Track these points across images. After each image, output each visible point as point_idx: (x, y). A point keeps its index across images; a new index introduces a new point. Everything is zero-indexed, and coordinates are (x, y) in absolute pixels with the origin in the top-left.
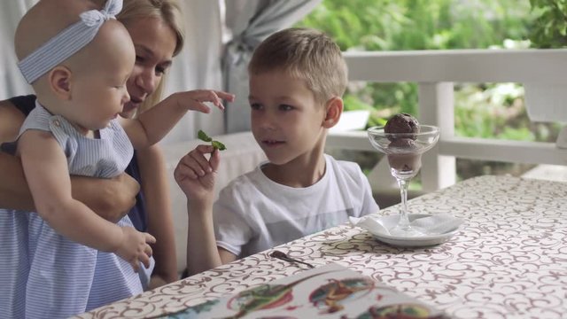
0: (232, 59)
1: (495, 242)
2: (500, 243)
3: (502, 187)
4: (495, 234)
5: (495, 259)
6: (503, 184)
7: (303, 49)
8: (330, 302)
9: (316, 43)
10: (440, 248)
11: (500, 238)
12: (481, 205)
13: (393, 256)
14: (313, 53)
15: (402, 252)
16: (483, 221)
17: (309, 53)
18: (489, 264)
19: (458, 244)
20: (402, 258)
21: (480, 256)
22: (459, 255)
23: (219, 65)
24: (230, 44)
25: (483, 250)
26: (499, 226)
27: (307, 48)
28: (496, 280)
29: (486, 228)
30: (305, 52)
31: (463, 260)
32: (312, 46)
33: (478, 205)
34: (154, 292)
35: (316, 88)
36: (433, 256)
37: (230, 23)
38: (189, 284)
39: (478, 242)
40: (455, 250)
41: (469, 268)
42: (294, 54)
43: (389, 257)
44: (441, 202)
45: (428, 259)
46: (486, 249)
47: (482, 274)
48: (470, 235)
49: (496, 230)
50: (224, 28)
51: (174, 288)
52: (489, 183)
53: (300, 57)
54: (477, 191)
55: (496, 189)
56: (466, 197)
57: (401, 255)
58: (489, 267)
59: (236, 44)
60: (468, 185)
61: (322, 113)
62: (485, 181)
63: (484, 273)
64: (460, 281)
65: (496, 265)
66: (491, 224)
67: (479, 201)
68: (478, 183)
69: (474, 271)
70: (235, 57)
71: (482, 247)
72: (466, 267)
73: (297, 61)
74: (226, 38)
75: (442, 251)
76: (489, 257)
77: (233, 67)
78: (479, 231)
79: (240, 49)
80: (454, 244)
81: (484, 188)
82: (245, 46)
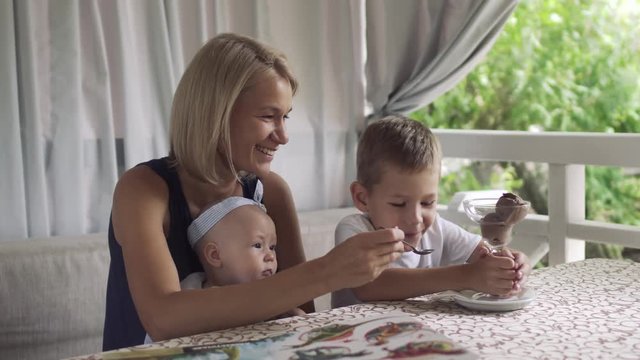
8: (380, 338)
24: (370, 117)
50: (365, 101)
74: (368, 111)
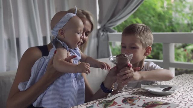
0: (100, 34)
1: (189, 95)
2: (191, 95)
3: (191, 78)
4: (189, 92)
5: (189, 100)
6: (191, 77)
7: (141, 29)
9: (145, 28)
10: (171, 96)
11: (191, 93)
12: (185, 83)
13: (155, 98)
14: (144, 31)
15: (158, 97)
16: (185, 88)
17: (142, 31)
18: (187, 101)
19: (177, 95)
20: (159, 98)
21: (184, 99)
22: (177, 98)
23: (96, 36)
24: (100, 29)
25: (185, 97)
26: (190, 90)
27: (142, 29)
28: (190, 106)
29: (186, 90)
30: (141, 30)
31: (179, 100)
32: (143, 29)
33: (183, 83)
34: (78, 106)
35: (144, 42)
36: (169, 98)
37: (100, 22)
38: (89, 104)
39: (184, 94)
40: (176, 97)
41: (181, 102)
42: (138, 31)
43: (154, 98)
44: (171, 82)
45: (167, 99)
46: (186, 96)
47: (185, 104)
48: (181, 92)
49: (189, 91)
50: (98, 24)
51: (84, 105)
52: (187, 76)
53: (139, 32)
54: (183, 79)
55: (189, 78)
56: (179, 80)
57: (158, 98)
58: (187, 102)
59: (102, 29)
60: (179, 77)
61: (144, 51)
62: (185, 76)
63: (186, 104)
64: (178, 106)
65: (190, 102)
66: (188, 89)
67: (184, 82)
68: (183, 76)
69: (183, 103)
70: (102, 34)
71: (185, 96)
72: (180, 102)
73: (138, 33)
74: (99, 27)
75: (172, 97)
76: (188, 99)
77: (101, 37)
78: (184, 91)
79: (103, 31)
80: (175, 95)
81: (185, 78)
82: (105, 30)
